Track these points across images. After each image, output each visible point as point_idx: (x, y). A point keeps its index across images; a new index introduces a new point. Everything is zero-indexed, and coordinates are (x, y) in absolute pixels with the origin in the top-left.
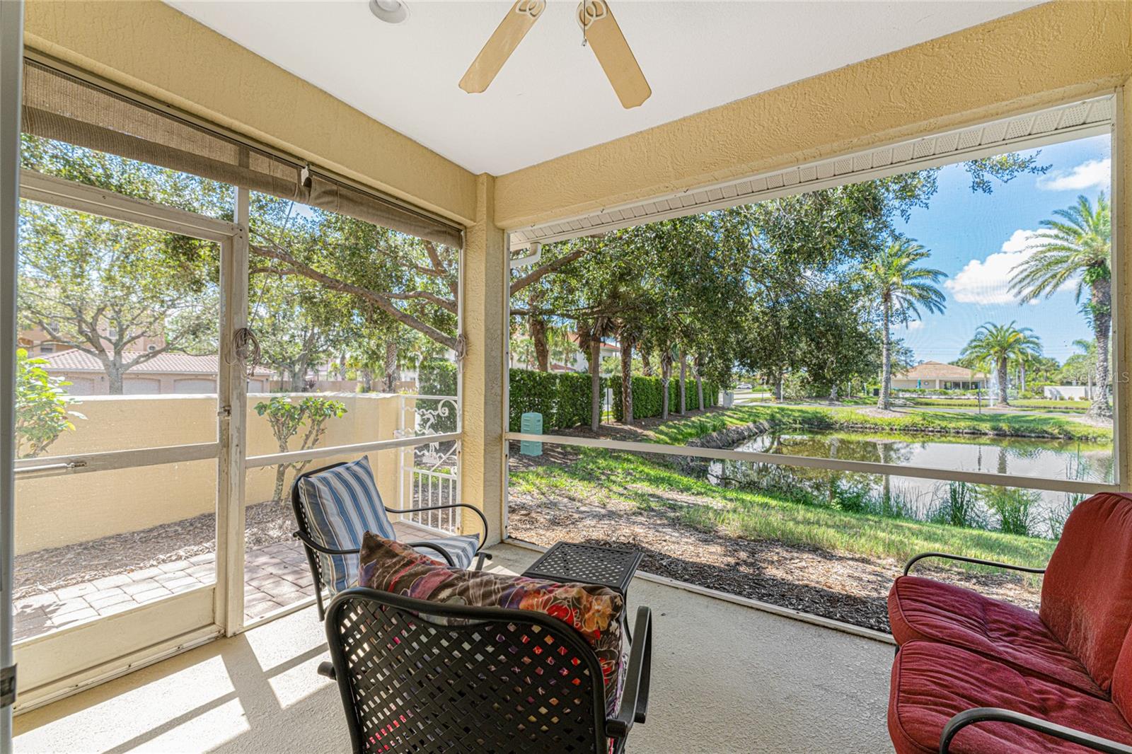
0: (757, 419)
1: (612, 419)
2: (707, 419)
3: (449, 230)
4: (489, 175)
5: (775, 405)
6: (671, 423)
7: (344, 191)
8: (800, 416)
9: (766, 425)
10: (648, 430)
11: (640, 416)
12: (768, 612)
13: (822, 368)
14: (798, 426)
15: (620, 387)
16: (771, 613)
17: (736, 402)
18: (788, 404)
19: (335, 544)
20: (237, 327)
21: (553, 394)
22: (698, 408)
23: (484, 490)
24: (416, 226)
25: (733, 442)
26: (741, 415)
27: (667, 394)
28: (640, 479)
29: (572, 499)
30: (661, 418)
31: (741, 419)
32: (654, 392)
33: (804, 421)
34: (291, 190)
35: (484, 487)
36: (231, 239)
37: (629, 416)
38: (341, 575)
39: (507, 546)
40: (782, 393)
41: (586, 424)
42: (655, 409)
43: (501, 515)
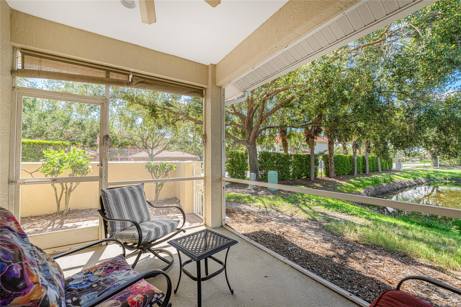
0: (416, 177)
1: (324, 175)
2: (381, 177)
3: (197, 91)
4: (212, 64)
5: (431, 170)
6: (358, 178)
7: (147, 81)
8: (449, 176)
9: (423, 180)
10: (343, 181)
11: (340, 174)
12: (332, 290)
13: (448, 145)
14: (448, 181)
15: (328, 160)
16: (334, 291)
17: (403, 168)
18: (442, 169)
19: (111, 216)
20: (105, 134)
21: (289, 163)
22: (378, 171)
23: (212, 202)
24: (179, 90)
25: (398, 189)
26: (406, 174)
27: (356, 163)
28: (322, 205)
29: (278, 211)
30: (353, 175)
31: (405, 177)
32: (349, 162)
33: (452, 179)
34: (123, 83)
35: (212, 201)
36: (103, 103)
37: (333, 174)
38: (113, 229)
39: (223, 228)
40: (439, 163)
41: (309, 177)
42: (349, 171)
43: (222, 214)
